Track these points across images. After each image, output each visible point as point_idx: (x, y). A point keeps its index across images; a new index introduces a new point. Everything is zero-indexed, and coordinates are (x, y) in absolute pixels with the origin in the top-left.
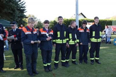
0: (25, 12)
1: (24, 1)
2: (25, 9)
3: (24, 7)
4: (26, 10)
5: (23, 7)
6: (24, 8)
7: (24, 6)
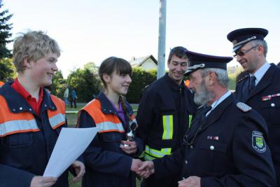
0: (7, 42)
1: (7, 12)
2: (10, 32)
3: (7, 27)
4: (11, 35)
5: (4, 27)
6: (6, 30)
7: (7, 25)
